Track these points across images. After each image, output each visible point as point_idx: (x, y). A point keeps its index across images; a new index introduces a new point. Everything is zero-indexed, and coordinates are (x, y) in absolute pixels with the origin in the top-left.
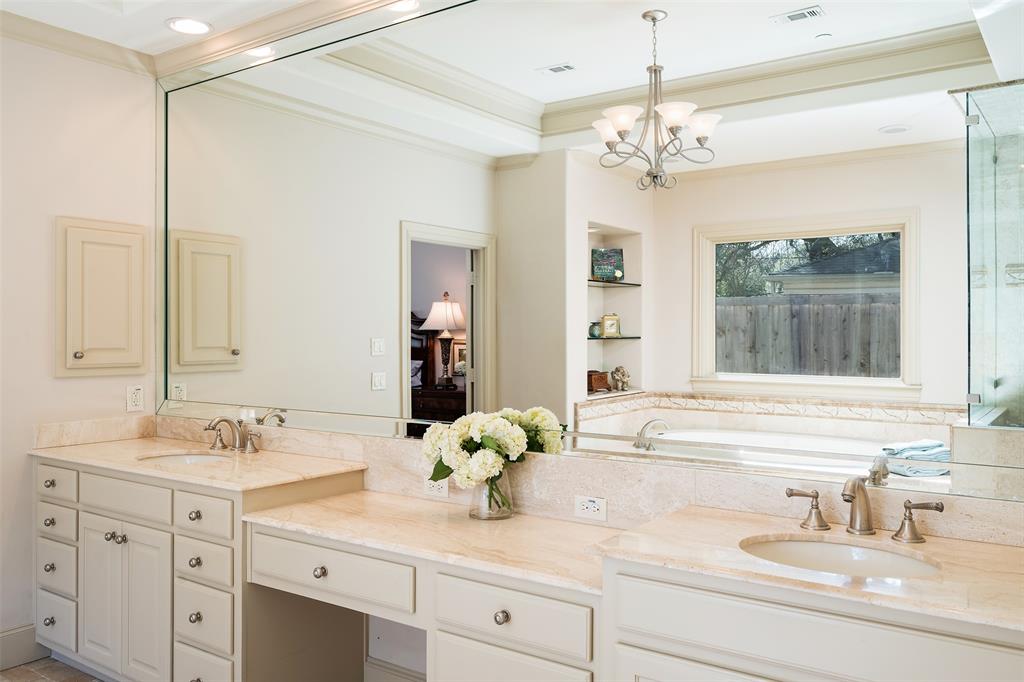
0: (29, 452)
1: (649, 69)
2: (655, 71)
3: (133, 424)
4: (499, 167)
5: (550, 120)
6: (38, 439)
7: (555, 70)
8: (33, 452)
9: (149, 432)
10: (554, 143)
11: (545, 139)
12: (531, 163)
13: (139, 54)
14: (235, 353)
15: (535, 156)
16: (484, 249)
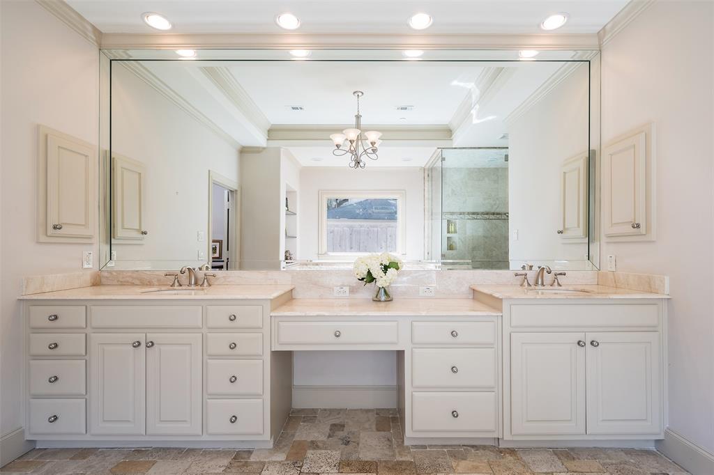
0: (18, 298)
1: (356, 116)
2: (358, 117)
3: (88, 278)
4: (244, 151)
5: (273, 132)
6: (26, 287)
7: (293, 108)
8: (21, 298)
9: (97, 282)
10: (274, 144)
11: (270, 141)
12: (262, 151)
13: (95, 29)
14: (145, 233)
15: (264, 148)
16: (236, 191)
